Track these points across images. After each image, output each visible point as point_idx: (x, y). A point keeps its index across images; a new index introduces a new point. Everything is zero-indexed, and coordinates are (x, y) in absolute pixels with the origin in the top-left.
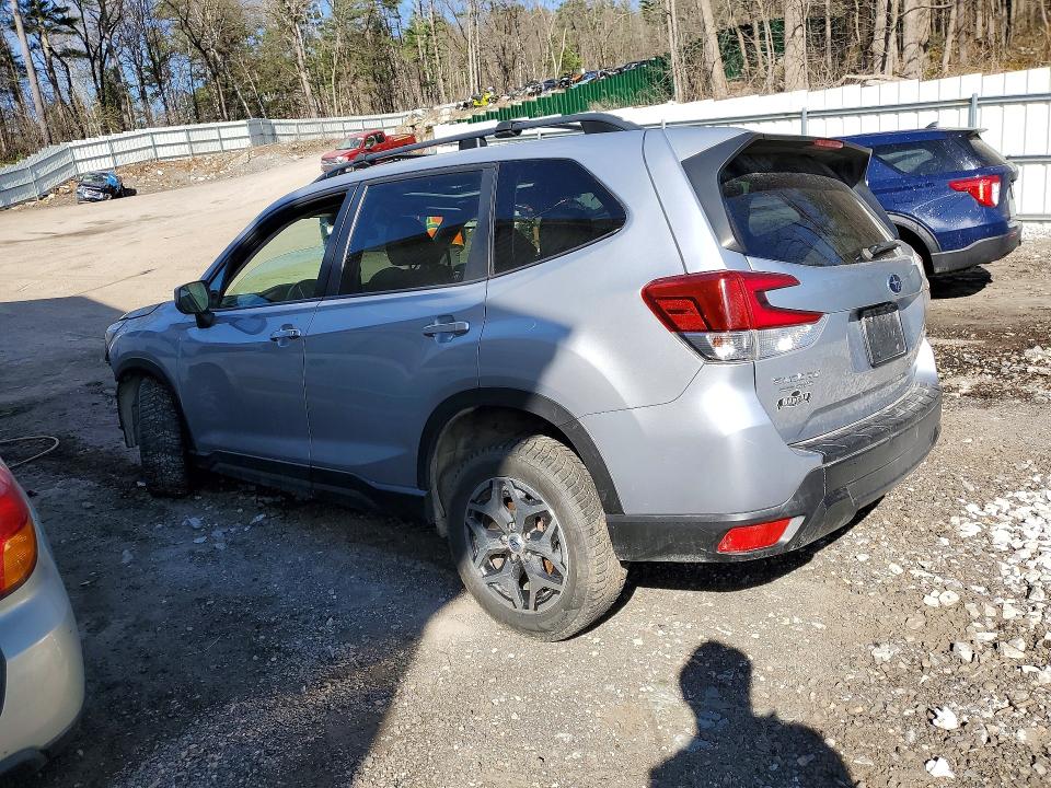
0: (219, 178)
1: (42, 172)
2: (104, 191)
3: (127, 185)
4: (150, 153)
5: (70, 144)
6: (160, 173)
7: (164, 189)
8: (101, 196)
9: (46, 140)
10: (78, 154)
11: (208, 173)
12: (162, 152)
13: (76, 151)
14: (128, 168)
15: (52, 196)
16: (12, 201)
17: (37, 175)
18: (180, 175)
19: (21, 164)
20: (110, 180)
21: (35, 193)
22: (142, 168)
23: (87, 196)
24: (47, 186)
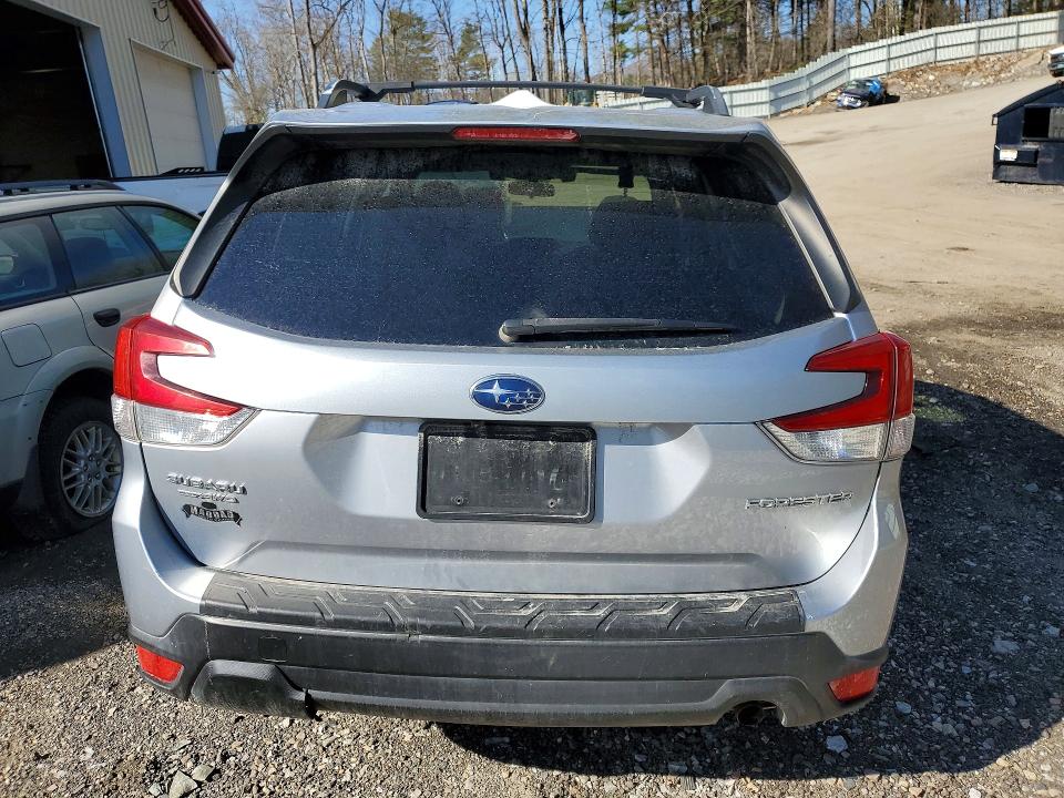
0: (998, 81)
1: (816, 80)
2: (863, 98)
3: (892, 91)
4: (929, 57)
5: (849, 51)
6: (931, 78)
7: (929, 96)
8: (859, 104)
9: (830, 45)
10: (854, 61)
11: (986, 77)
12: (943, 55)
13: (853, 58)
14: (899, 74)
15: (818, 103)
16: (783, 109)
17: (811, 82)
18: (952, 80)
19: (801, 72)
20: (873, 87)
21: (805, 101)
22: (913, 73)
23: (846, 103)
24: (817, 93)
